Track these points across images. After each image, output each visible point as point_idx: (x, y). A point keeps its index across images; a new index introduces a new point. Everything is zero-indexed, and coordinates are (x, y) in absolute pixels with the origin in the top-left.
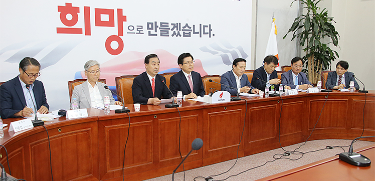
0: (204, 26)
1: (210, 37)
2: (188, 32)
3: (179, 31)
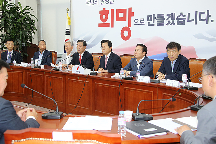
0: (201, 13)
1: (207, 23)
2: (182, 20)
3: (173, 20)
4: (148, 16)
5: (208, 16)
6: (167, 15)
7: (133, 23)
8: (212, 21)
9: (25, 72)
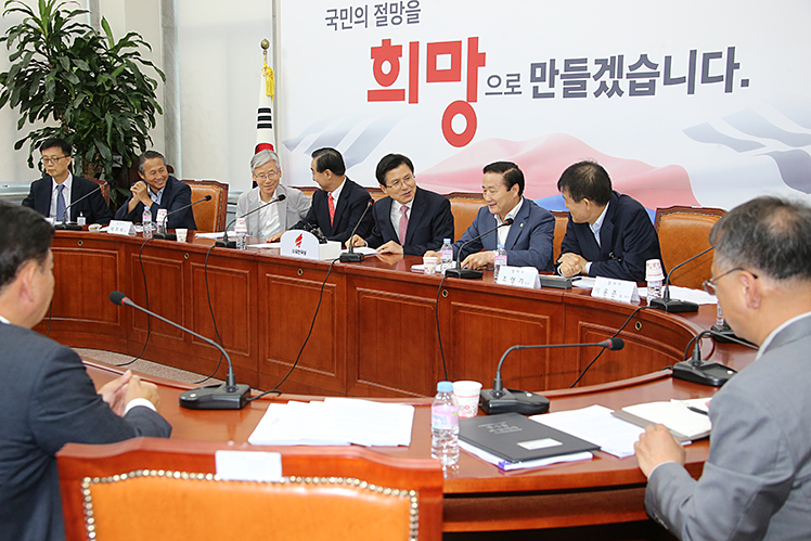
0: (707, 57)
1: (729, 89)
2: (647, 80)
3: (616, 79)
4: (534, 66)
5: (732, 66)
6: (597, 62)
7: (482, 87)
8: (745, 83)
9: (123, 254)
